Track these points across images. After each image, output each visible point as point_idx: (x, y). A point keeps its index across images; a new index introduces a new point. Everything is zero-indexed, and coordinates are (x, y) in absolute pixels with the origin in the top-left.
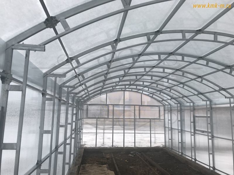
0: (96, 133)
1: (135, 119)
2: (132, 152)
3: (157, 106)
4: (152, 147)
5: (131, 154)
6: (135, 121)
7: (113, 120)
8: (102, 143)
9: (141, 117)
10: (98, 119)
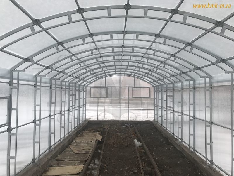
0: (98, 109)
1: (129, 98)
2: (126, 124)
3: (148, 87)
4: (143, 120)
5: (125, 126)
6: (129, 100)
7: (111, 99)
8: (104, 117)
9: (134, 97)
10: (99, 99)
